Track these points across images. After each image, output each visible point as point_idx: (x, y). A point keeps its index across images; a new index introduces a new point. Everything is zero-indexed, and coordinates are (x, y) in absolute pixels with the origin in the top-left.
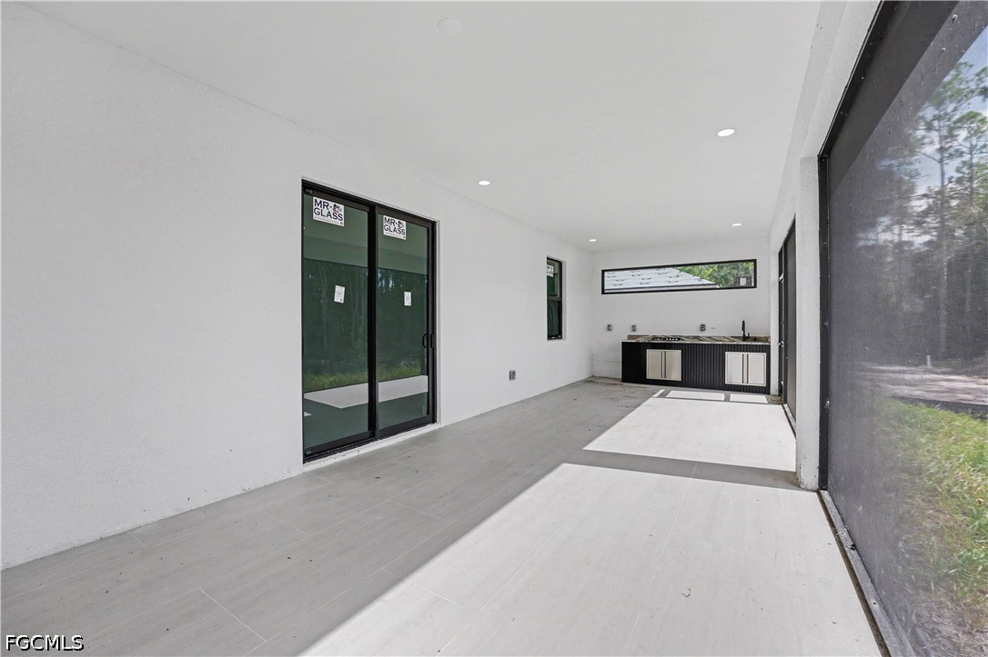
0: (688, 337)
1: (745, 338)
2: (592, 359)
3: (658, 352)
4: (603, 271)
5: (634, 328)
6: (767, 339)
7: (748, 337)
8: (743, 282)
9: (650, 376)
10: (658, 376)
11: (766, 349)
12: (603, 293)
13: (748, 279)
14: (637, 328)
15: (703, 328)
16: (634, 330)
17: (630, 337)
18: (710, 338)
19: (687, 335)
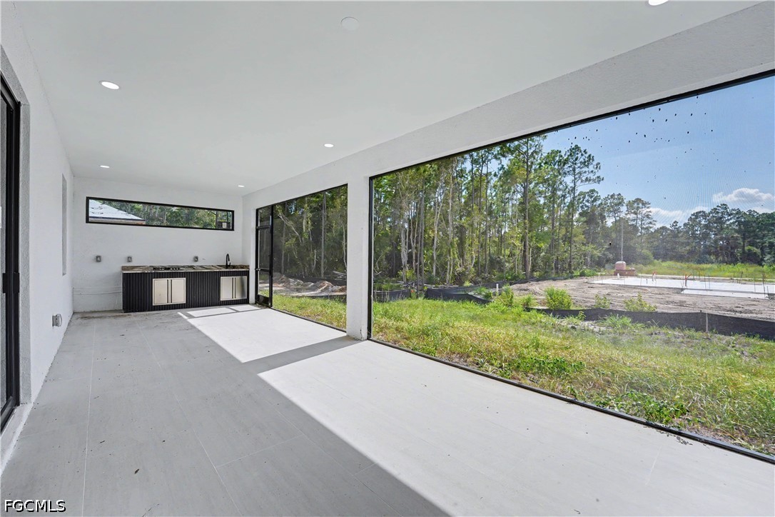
0: (184, 267)
1: (227, 266)
2: (75, 293)
3: (164, 281)
4: (88, 199)
5: (129, 259)
6: (247, 267)
7: (230, 266)
8: (225, 226)
9: (156, 302)
10: (165, 302)
11: (247, 273)
12: (87, 221)
13: (228, 223)
14: (133, 259)
15: (196, 259)
16: (129, 261)
17: (124, 268)
18: (201, 267)
19: (182, 265)
